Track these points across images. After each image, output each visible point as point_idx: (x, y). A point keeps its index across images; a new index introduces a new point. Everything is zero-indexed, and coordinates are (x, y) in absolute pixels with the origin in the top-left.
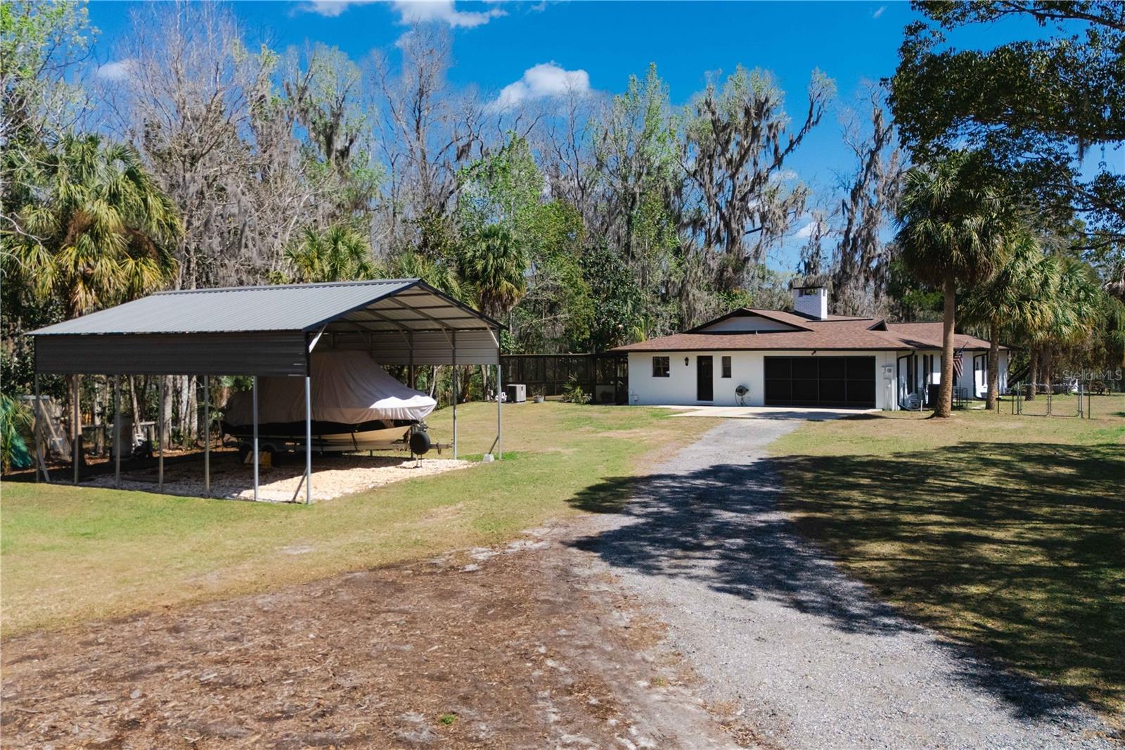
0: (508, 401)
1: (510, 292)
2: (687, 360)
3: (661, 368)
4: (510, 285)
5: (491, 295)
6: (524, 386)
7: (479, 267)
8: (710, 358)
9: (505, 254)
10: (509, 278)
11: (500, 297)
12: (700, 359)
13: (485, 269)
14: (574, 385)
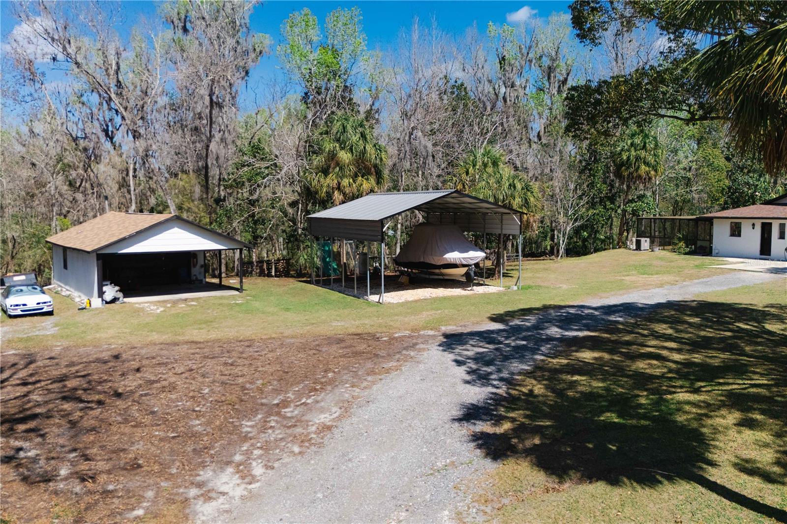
0: (636, 249)
1: (648, 173)
2: (754, 225)
3: (736, 231)
4: (647, 169)
5: (633, 177)
6: (648, 240)
7: (625, 158)
8: (771, 224)
9: (644, 147)
10: (647, 164)
11: (640, 177)
12: (763, 225)
13: (629, 158)
14: (680, 240)
